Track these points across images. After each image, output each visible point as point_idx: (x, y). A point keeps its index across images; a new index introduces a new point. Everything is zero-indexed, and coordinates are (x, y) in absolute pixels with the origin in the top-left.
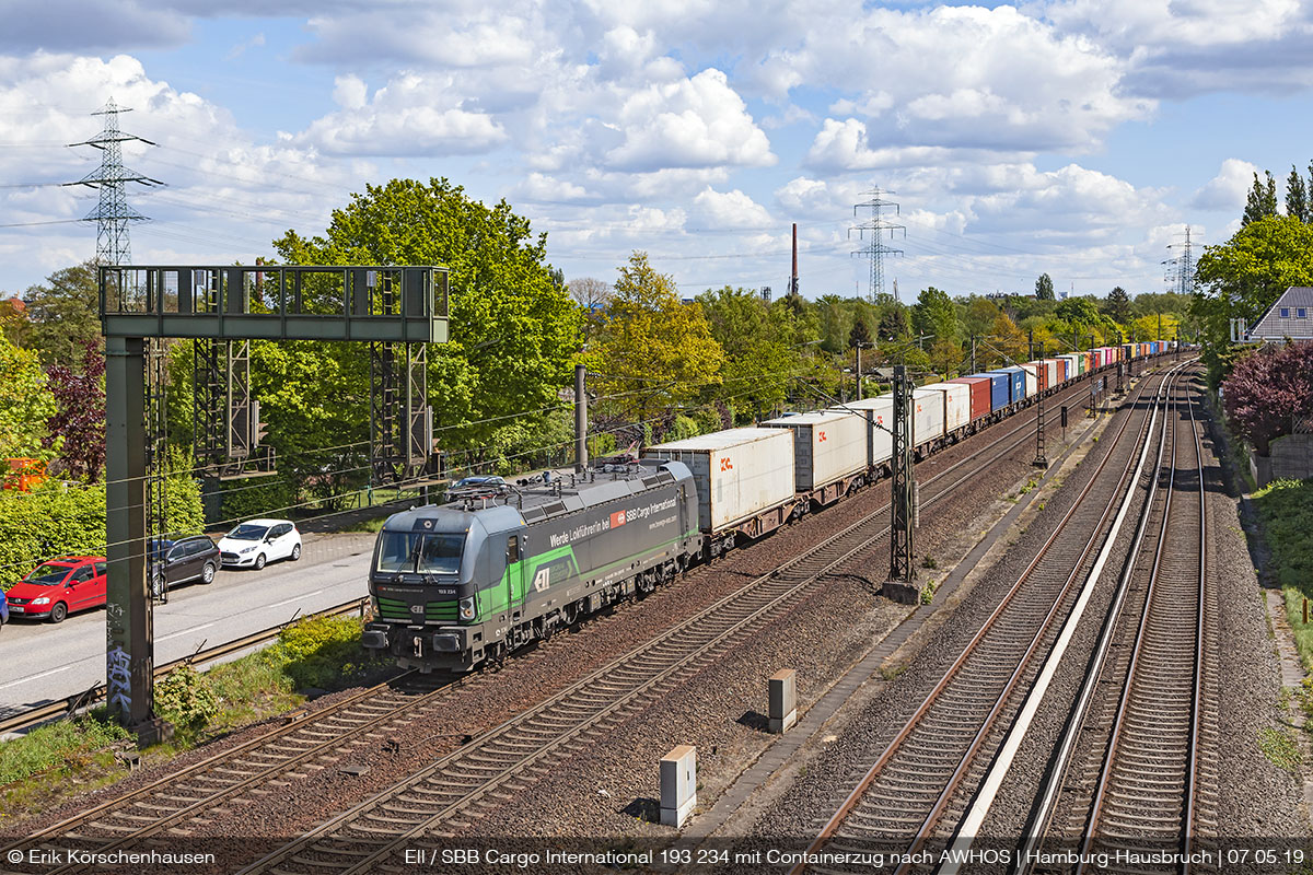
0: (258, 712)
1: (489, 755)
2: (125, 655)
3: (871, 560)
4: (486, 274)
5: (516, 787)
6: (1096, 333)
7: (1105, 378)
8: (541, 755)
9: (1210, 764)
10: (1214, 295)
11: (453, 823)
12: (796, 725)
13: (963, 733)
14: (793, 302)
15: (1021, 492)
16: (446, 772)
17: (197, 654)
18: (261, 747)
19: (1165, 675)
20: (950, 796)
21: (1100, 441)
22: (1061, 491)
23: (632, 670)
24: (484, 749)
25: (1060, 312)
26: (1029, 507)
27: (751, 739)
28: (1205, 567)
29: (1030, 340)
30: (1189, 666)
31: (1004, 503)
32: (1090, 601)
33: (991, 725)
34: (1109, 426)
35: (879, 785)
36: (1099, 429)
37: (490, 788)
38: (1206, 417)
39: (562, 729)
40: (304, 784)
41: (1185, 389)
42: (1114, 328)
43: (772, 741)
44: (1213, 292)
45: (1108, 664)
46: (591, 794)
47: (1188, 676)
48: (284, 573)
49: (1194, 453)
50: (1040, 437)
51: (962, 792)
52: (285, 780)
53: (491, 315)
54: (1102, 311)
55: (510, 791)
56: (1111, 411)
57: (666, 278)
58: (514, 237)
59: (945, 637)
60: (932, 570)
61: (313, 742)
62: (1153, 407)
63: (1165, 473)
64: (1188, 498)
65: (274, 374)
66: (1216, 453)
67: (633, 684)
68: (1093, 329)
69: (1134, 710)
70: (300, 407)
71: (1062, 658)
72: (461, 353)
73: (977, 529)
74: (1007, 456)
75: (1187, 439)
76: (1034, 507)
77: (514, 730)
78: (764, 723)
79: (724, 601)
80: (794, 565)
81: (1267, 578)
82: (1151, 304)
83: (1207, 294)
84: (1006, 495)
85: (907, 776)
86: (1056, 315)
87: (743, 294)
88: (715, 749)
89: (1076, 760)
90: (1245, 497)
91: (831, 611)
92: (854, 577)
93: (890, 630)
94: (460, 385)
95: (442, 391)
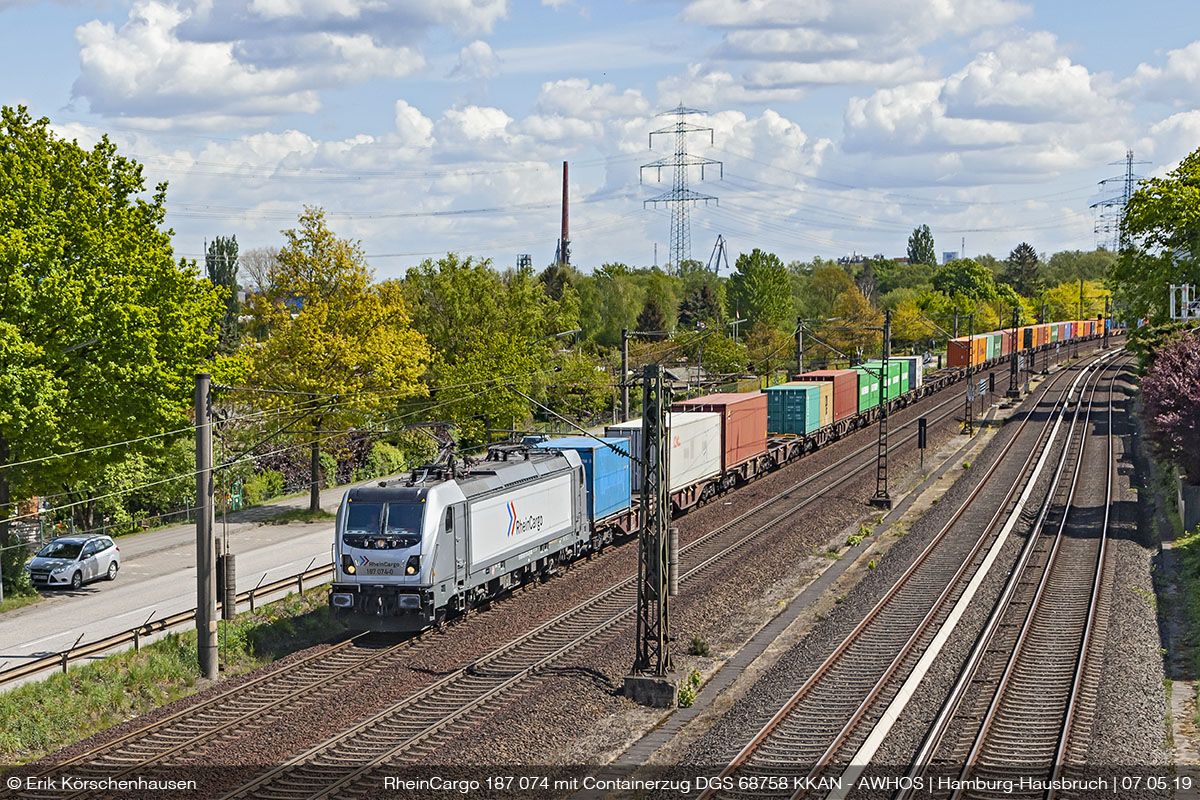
3: (613, 646)
4: (79, 243)
6: (989, 310)
7: (992, 375)
10: (1150, 252)
14: (559, 276)
15: (848, 544)
21: (971, 468)
22: (904, 540)
25: (937, 284)
26: (855, 565)
31: (820, 560)
34: (989, 446)
36: (975, 451)
38: (1131, 430)
41: (1107, 389)
44: (1149, 246)
49: (1103, 482)
50: (882, 468)
53: (84, 303)
54: (1001, 279)
56: (996, 424)
57: (350, 245)
58: (121, 190)
59: (702, 753)
60: (701, 658)
62: (1055, 417)
63: (1055, 512)
64: (1081, 548)
66: (1136, 482)
68: (985, 305)
72: (43, 360)
73: (775, 598)
74: (835, 493)
75: (1097, 464)
76: (863, 564)
79: (397, 707)
80: (505, 654)
81: (1177, 661)
82: (1073, 267)
84: (824, 548)
86: (932, 286)
87: (473, 265)
90: (1167, 546)
91: (546, 720)
92: (584, 671)
93: (627, 745)
94: (43, 405)
95: (16, 415)
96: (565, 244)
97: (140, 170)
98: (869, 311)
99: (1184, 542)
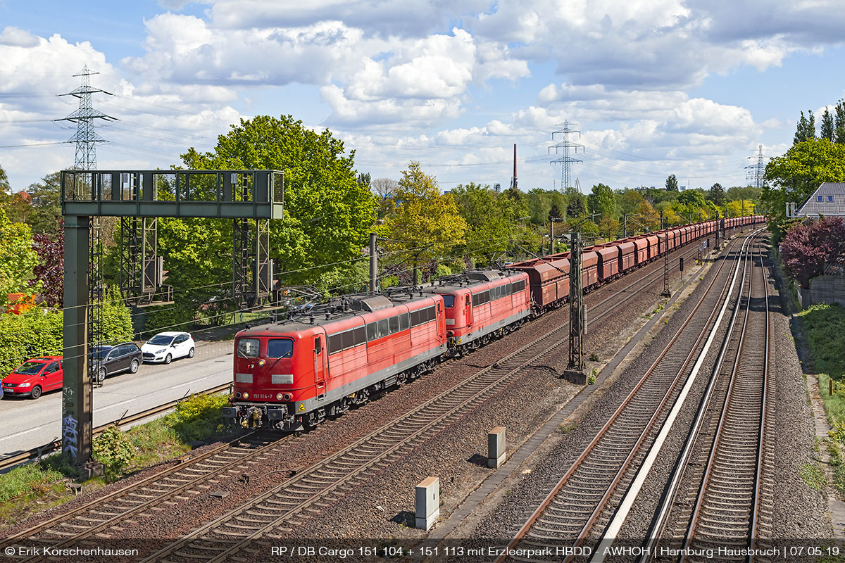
0: (161, 457)
1: (307, 483)
2: (75, 421)
3: (557, 356)
4: (316, 176)
5: (323, 505)
6: (703, 211)
7: (708, 240)
8: (340, 484)
9: (769, 487)
10: (776, 188)
11: (281, 528)
12: (505, 462)
13: (612, 467)
14: (513, 193)
15: (654, 312)
16: (278, 495)
17: (122, 419)
18: (161, 480)
19: (740, 430)
20: (601, 509)
21: (704, 280)
22: (679, 311)
23: (401, 428)
24: (304, 480)
25: (680, 199)
26: (658, 322)
27: (476, 472)
28: (768, 359)
29: (661, 216)
30: (756, 423)
31: (642, 319)
32: (695, 382)
33: (629, 462)
34: (710, 271)
35: (556, 502)
36: (704, 272)
37: (306, 506)
38: (771, 265)
39: (355, 466)
40: (186, 503)
41: (758, 247)
42: (714, 209)
43: (490, 473)
44: (775, 186)
45: (706, 422)
46: (371, 509)
47: (756, 430)
48: (183, 366)
49: (763, 287)
50: (666, 278)
51: (609, 506)
52: (174, 501)
53: (319, 202)
54: (707, 198)
55: (319, 507)
56: (711, 261)
57: (431, 178)
59: (603, 405)
60: (595, 363)
61: (194, 476)
62: (737, 258)
63: (744, 300)
64: (758, 315)
65: (180, 240)
66: (777, 287)
67: (402, 437)
68: (701, 209)
69: (721, 452)
70: (197, 260)
71: (676, 418)
72: (299, 226)
73: (625, 336)
74: (645, 290)
75: (759, 278)
76: (661, 322)
77: (324, 467)
78: (485, 461)
79: (463, 383)
80: (508, 359)
81: (807, 367)
82: (738, 194)
83: (771, 187)
84: (644, 314)
85: (574, 496)
86: (678, 201)
87: (481, 188)
88: (452, 479)
89: (683, 484)
90: (794, 315)
91: (530, 390)
92: (546, 367)
93: (568, 401)
94: (299, 246)
95: (287, 250)
96: (515, 180)
97: (342, 144)
98: (652, 211)
99: (803, 313)
